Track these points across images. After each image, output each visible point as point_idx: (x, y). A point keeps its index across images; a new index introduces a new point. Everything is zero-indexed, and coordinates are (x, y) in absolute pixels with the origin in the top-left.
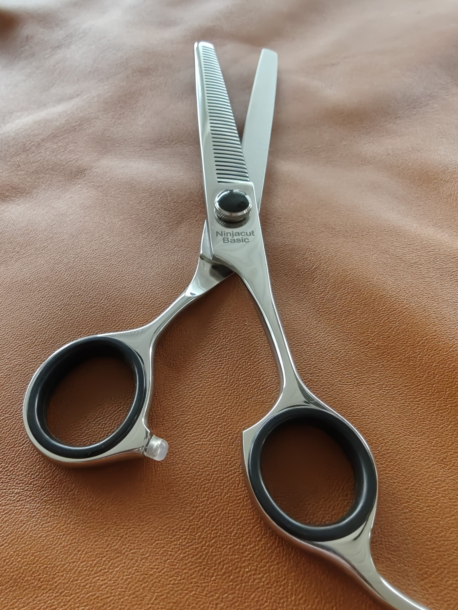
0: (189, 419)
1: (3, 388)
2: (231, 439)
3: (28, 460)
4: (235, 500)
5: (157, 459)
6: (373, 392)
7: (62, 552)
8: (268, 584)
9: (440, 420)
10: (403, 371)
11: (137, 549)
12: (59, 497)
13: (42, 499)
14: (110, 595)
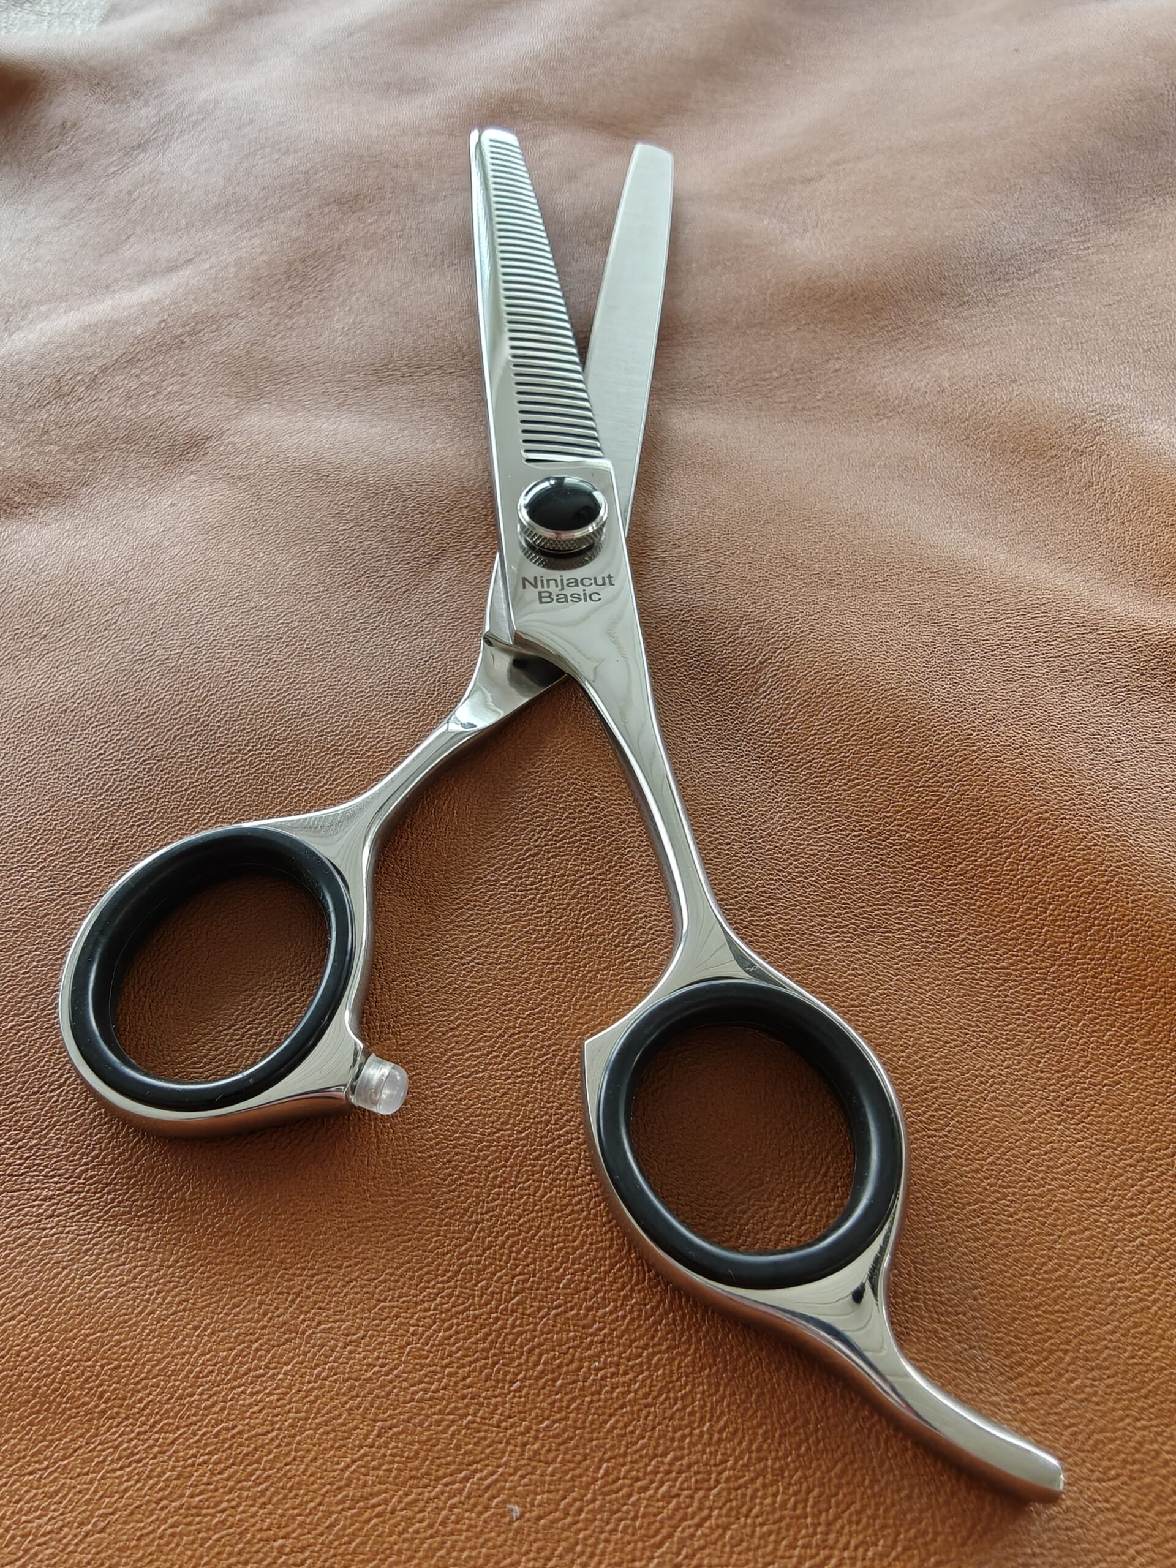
0: (457, 1018)
1: (10, 956)
2: (559, 1064)
3: (74, 1120)
4: (567, 1205)
5: (381, 1110)
6: (900, 948)
7: (155, 1330)
8: (646, 1396)
9: (1058, 1009)
10: (972, 898)
11: (335, 1322)
12: (146, 1207)
13: (107, 1212)
14: (270, 1428)
